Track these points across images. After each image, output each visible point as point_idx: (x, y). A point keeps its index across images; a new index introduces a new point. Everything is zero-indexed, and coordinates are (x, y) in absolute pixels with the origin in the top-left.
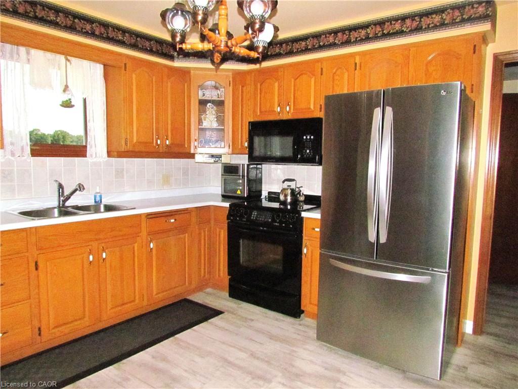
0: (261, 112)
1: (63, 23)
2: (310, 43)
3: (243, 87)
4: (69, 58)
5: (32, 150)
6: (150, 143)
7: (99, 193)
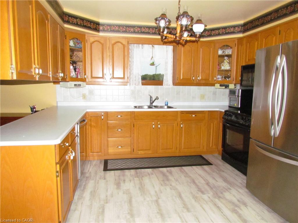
0: (248, 60)
1: (151, 32)
2: (272, 16)
3: (241, 46)
4: (154, 45)
5: (142, 83)
6: (190, 79)
7: (167, 101)
